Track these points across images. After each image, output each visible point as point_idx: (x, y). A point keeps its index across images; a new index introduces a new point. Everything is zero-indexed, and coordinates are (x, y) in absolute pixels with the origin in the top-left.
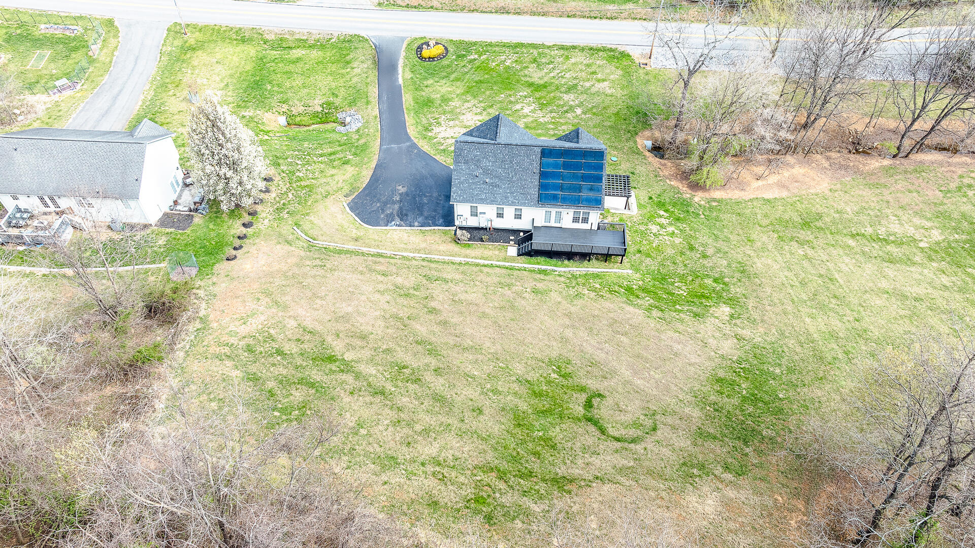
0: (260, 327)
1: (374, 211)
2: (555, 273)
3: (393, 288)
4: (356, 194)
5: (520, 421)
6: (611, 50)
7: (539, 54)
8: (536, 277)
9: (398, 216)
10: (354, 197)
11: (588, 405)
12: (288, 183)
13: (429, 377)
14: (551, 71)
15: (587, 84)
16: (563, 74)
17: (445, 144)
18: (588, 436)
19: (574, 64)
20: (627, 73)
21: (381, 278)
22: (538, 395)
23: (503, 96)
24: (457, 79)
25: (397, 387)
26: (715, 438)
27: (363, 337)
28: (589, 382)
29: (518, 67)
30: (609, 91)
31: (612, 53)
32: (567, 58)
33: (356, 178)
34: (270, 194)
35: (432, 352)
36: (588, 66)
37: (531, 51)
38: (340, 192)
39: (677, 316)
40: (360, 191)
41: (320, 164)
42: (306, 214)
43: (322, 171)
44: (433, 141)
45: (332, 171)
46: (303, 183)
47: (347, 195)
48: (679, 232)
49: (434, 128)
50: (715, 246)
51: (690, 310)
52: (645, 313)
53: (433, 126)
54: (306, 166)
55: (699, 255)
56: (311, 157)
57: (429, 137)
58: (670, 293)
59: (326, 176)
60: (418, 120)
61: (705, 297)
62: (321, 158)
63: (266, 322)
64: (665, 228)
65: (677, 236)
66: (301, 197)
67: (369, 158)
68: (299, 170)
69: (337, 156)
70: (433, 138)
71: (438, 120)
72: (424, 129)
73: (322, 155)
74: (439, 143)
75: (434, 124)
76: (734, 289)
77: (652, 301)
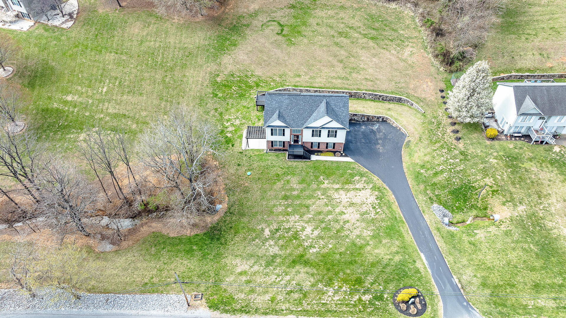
0: (404, 50)
1: (390, 133)
2: (290, 86)
3: (361, 72)
4: (405, 144)
5: (304, 24)
6: (227, 311)
7: (301, 304)
8: (299, 83)
9: (375, 132)
10: (405, 142)
11: (282, 30)
12: (447, 142)
13: (336, 34)
14: (289, 282)
15: (256, 268)
16: (278, 279)
17: (363, 182)
18: (283, 21)
19: (267, 292)
20: (217, 284)
21: (368, 77)
22: (299, 32)
23: (330, 246)
24: (373, 265)
25: (346, 30)
26: (244, 25)
27: (363, 47)
28: (281, 39)
29: (320, 286)
30: (238, 261)
31: (227, 308)
32: (272, 300)
33: (411, 155)
34: (451, 131)
35: (337, 44)
36: (252, 291)
37: (309, 307)
38: (414, 143)
39: (241, 73)
40: (403, 145)
41: (438, 163)
42: (423, 123)
43: (434, 157)
44: (372, 185)
45: (427, 158)
46: (438, 145)
47: (409, 141)
48: (224, 123)
49: (376, 201)
50: (209, 116)
51: (234, 78)
52: (254, 73)
53: (377, 204)
54: (445, 159)
55: (219, 110)
56: (448, 168)
57: (376, 190)
58: (240, 87)
59: (429, 153)
60: (391, 210)
61: (225, 86)
62: (441, 168)
63: (403, 52)
64: (231, 124)
65: (226, 119)
66: (434, 134)
67: (409, 170)
68: (447, 154)
69: (431, 172)
70: (374, 188)
71: (376, 212)
72: (383, 200)
73: (442, 172)
74: (368, 183)
75: (377, 205)
76: (211, 91)
77: (249, 81)
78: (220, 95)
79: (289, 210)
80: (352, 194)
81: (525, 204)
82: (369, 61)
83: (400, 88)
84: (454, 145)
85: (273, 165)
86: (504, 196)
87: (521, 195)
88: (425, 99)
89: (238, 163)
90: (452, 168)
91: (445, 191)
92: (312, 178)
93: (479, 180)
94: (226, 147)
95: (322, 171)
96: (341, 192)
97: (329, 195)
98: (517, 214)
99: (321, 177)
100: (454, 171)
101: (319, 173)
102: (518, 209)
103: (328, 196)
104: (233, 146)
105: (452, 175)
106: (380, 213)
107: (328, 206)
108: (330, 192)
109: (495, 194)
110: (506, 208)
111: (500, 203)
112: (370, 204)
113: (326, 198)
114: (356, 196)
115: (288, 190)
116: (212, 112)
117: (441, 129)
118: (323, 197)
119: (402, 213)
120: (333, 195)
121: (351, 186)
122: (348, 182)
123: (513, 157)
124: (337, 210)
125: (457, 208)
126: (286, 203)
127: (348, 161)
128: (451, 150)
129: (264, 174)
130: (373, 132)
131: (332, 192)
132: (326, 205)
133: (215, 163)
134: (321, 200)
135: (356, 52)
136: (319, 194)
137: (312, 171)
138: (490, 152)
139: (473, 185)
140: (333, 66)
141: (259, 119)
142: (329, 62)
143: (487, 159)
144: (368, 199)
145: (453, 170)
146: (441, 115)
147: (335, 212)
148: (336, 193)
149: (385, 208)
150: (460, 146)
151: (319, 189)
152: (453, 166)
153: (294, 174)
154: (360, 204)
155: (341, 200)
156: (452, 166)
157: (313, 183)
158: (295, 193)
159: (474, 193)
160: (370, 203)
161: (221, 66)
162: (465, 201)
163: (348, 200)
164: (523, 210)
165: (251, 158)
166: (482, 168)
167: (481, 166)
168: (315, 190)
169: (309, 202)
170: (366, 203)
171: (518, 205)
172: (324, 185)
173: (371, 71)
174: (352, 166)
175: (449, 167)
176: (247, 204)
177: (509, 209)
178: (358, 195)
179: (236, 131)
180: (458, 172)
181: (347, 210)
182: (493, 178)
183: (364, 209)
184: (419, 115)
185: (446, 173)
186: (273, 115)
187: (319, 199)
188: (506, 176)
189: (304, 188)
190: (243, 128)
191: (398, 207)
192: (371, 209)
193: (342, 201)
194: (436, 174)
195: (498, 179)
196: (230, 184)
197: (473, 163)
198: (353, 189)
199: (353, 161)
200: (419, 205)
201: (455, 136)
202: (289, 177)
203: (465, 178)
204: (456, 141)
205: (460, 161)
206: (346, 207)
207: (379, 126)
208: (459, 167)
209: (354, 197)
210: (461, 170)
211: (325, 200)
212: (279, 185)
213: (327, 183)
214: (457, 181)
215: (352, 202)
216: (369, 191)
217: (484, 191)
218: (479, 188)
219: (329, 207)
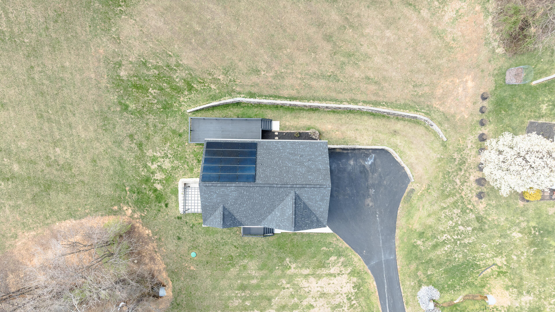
0: (446, 9)
1: (388, 175)
2: (243, 96)
3: (360, 63)
4: (405, 194)
10: (407, 190)
12: (464, 196)
17: (340, 264)
21: (371, 74)
33: (409, 215)
34: (475, 178)
38: (418, 194)
39: (158, 60)
40: (403, 198)
41: (443, 229)
42: (440, 160)
43: (439, 220)
44: (351, 268)
45: (431, 221)
46: (451, 200)
47: (412, 191)
48: (148, 163)
49: (353, 291)
50: (123, 149)
51: (148, 69)
52: (181, 60)
53: (354, 293)
54: (454, 224)
55: (136, 137)
56: (453, 238)
57: (355, 275)
58: (161, 89)
59: (435, 213)
60: (368, 302)
61: (136, 87)
62: (444, 238)
63: (443, 13)
64: (158, 166)
65: (150, 157)
66: (449, 181)
67: (403, 241)
68: (459, 216)
69: (431, 243)
70: (352, 273)
71: (350, 304)
72: (361, 288)
73: (444, 243)
74: (345, 266)
75: (353, 296)
76: (114, 98)
77: (175, 77)
78: (132, 106)
79: (248, 303)
80: (323, 282)
81: (534, 294)
82: (378, 37)
83: (420, 97)
84: (473, 204)
85: (224, 241)
86: (511, 280)
87: (533, 283)
88: (453, 116)
89: (178, 235)
90: (459, 240)
91: (440, 270)
92: (275, 261)
93: (487, 258)
94: (157, 208)
95: (288, 250)
96: (312, 279)
97: (296, 283)
98: (517, 305)
99: (288, 259)
100: (460, 244)
101: (285, 253)
102: (522, 299)
103: (294, 284)
104: (166, 205)
105: (456, 249)
106: (355, 305)
107: (293, 298)
108: (297, 279)
109: (501, 275)
110: (508, 294)
111: (503, 286)
112: (345, 294)
113: (292, 287)
114: (329, 284)
115: (245, 278)
116: (126, 143)
117: (462, 173)
118: (288, 286)
119: (381, 306)
120: (301, 284)
121: (324, 271)
122: (322, 265)
123: (547, 230)
124: (305, 303)
125: (449, 286)
126: (243, 294)
127: (324, 232)
128: (465, 211)
129: (213, 256)
130: (364, 172)
131: (299, 280)
132: (292, 296)
133: (147, 232)
134: (286, 290)
135: (359, 16)
136: (284, 282)
137: (276, 251)
138: (517, 221)
139: (478, 263)
140: (314, 50)
141: (198, 160)
142: (309, 39)
143: (508, 232)
144: (343, 288)
145: (458, 242)
146: (469, 146)
147: (302, 305)
148: (304, 280)
149: (361, 299)
150: (480, 208)
151: (283, 276)
152: (461, 237)
153: (252, 257)
154: (332, 294)
155: (310, 289)
156: (459, 237)
157: (277, 268)
158: (254, 282)
159: (475, 271)
160: (345, 292)
161: (122, 43)
162: (461, 278)
163: (319, 289)
164: (528, 302)
165: (194, 228)
166: (498, 244)
167: (498, 241)
168: (279, 277)
169: (271, 293)
170: (341, 293)
171: (525, 294)
172: (290, 270)
173: (378, 60)
174: (329, 240)
175: (456, 237)
176: (196, 294)
177: (510, 297)
178: (332, 282)
179: (167, 180)
180: (465, 246)
181: (317, 303)
182: (507, 257)
183: (337, 300)
184: (437, 145)
185: (449, 246)
186: (215, 211)
187: (284, 288)
188: (526, 257)
189: (266, 275)
190: (177, 176)
191: (378, 299)
192: (345, 301)
193: (312, 290)
194: (435, 247)
195: (513, 259)
196: (171, 265)
197: (489, 236)
198: (327, 275)
199: (332, 232)
200: (403, 295)
201: (478, 191)
202: (246, 261)
203: (471, 253)
204: (477, 199)
205: (473, 230)
206: (315, 298)
207: (375, 160)
208: (468, 239)
209: (327, 285)
210: (470, 244)
211: (291, 290)
212: (234, 271)
213: (294, 268)
214: (459, 257)
215: (323, 292)
216: (346, 276)
217: (489, 270)
218: (484, 267)
219: (296, 299)
